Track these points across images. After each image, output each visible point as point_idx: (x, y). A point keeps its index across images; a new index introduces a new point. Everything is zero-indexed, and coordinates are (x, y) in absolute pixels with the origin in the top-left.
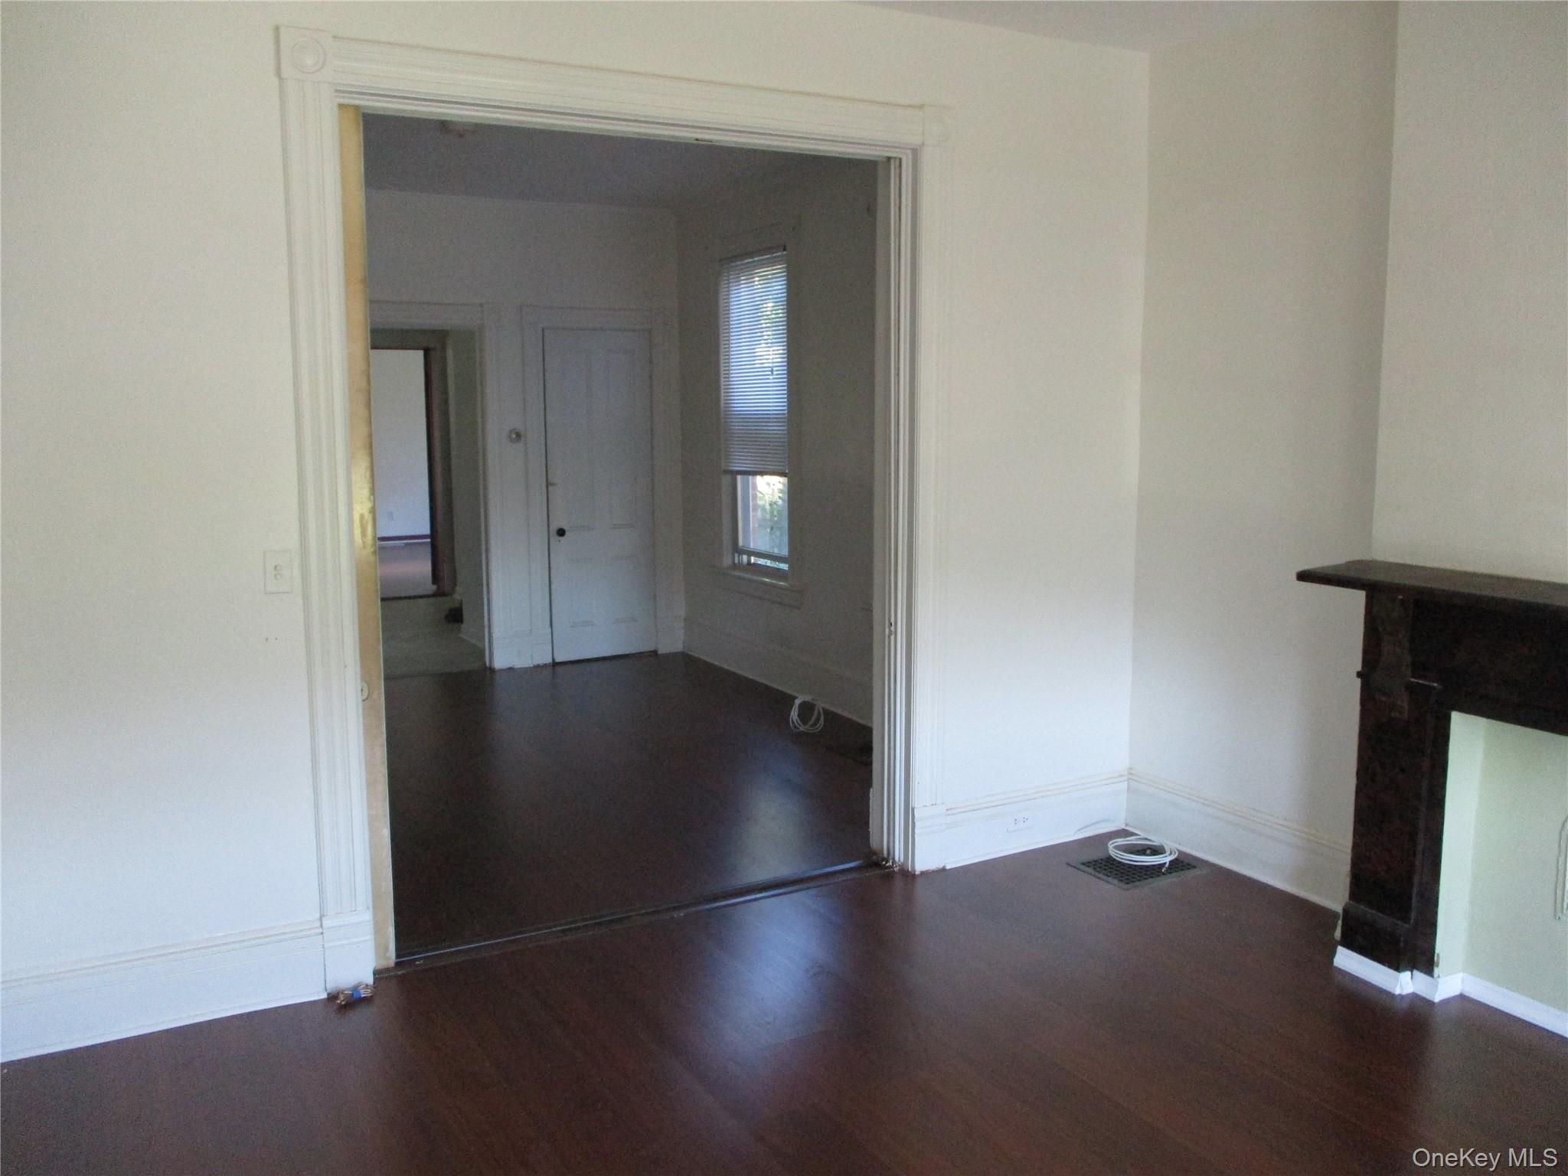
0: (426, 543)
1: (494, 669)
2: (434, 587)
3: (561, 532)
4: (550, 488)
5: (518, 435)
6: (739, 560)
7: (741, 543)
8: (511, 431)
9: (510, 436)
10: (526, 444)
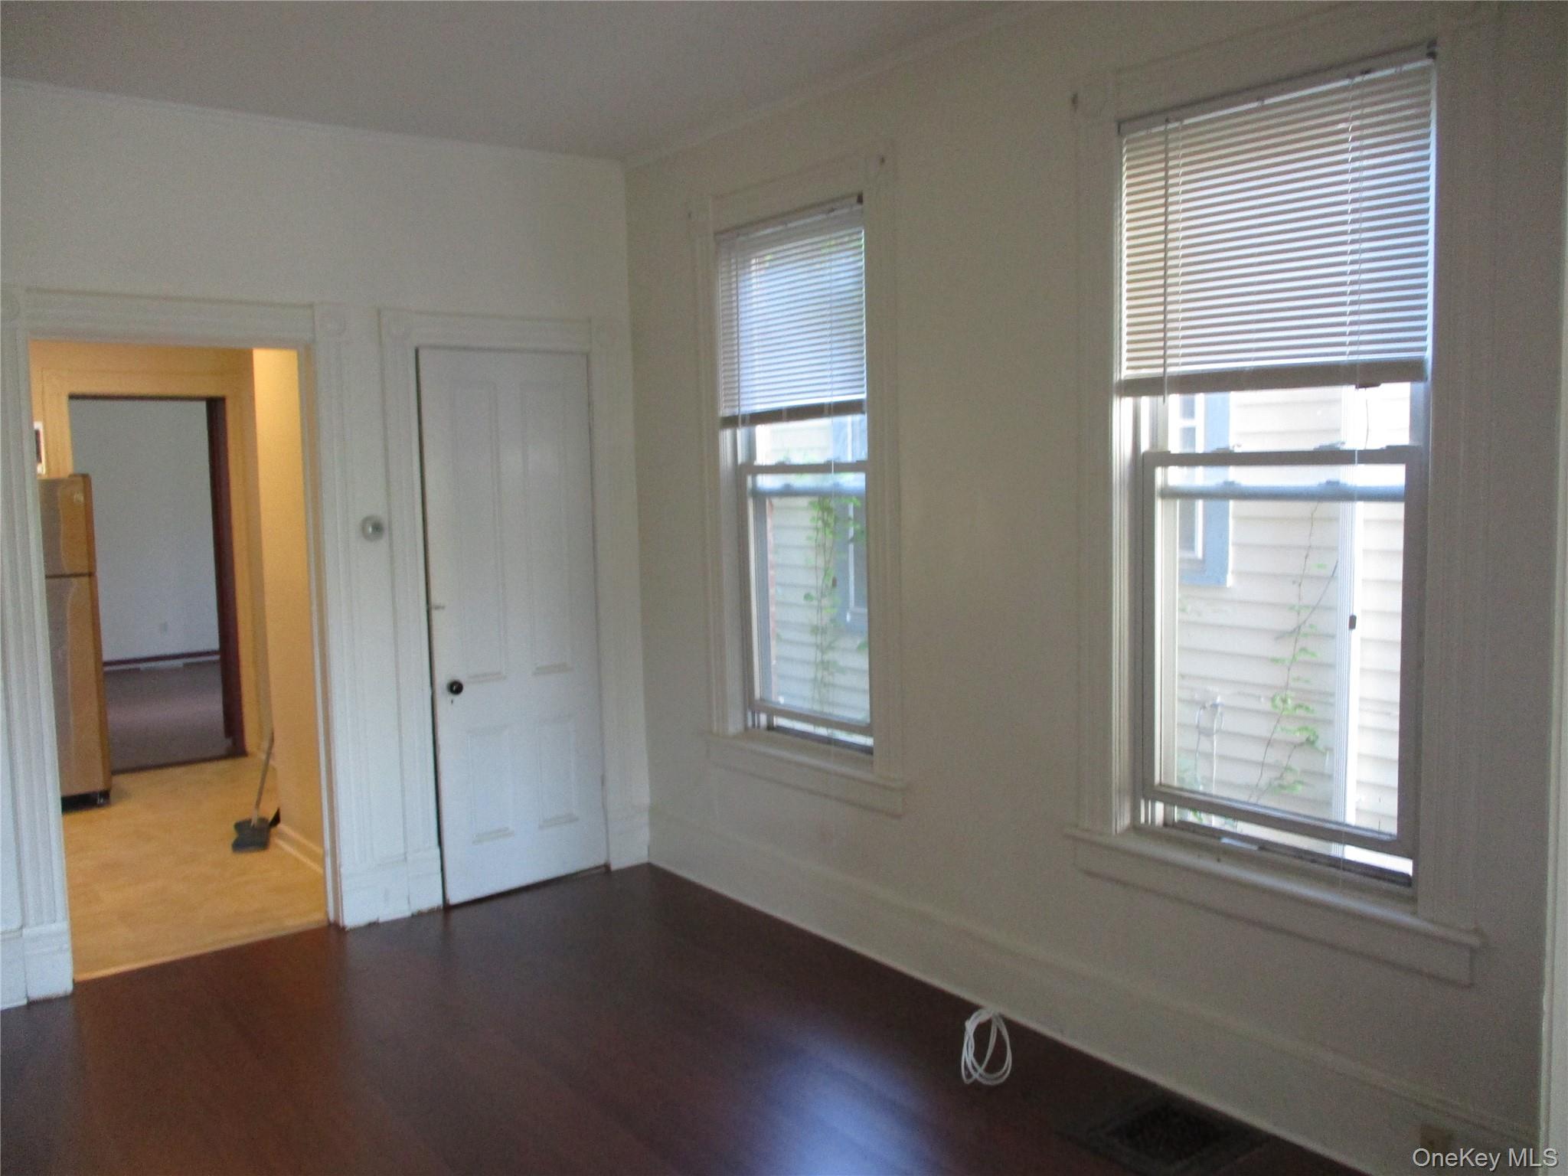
0: (214, 662)
1: (344, 928)
2: (229, 742)
3: (456, 688)
4: (435, 614)
5: (378, 528)
6: (754, 721)
7: (757, 694)
8: (366, 520)
9: (363, 529)
10: (391, 546)
